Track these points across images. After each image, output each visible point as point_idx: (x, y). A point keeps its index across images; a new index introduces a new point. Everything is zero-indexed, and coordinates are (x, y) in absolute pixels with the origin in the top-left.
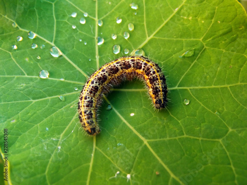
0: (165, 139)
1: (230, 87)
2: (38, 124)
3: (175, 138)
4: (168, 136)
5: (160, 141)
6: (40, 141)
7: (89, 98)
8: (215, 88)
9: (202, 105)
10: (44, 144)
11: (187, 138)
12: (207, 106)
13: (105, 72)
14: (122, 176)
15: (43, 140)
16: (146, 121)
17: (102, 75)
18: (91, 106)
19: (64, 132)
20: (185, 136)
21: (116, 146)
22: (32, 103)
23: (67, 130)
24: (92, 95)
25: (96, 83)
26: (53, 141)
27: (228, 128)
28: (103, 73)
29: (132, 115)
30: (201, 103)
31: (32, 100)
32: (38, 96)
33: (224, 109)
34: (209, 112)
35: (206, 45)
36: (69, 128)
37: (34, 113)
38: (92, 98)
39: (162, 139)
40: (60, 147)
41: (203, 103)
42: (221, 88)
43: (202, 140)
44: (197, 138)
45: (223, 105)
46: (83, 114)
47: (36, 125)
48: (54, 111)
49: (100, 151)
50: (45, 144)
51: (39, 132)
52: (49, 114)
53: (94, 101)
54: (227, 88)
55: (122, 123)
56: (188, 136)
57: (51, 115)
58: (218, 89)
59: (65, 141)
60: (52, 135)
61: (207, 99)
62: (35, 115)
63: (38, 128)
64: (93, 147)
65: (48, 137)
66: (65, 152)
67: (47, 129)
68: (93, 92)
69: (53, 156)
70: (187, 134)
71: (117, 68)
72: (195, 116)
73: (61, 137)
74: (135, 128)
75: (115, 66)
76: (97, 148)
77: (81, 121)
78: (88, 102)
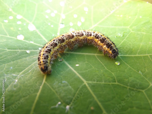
0: (101, 83)
1: (150, 56)
2: (6, 64)
3: (109, 83)
4: (103, 81)
5: (96, 84)
6: (3, 75)
7: (49, 48)
8: (139, 56)
9: (129, 67)
10: (5, 78)
11: (118, 85)
12: (133, 68)
13: (64, 37)
14: (62, 106)
15: (6, 75)
16: (87, 69)
17: (61, 38)
18: (49, 53)
19: (23, 71)
20: (117, 83)
21: (61, 83)
22: (6, 51)
23: (26, 70)
24: (52, 47)
25: (57, 41)
26: (13, 76)
27: (149, 83)
28: (62, 37)
29: (77, 65)
30: (128, 65)
31: (7, 49)
32: (12, 48)
33: (146, 70)
34: (135, 71)
35: (132, 30)
36: (28, 69)
37: (6, 57)
38: (51, 49)
39: (98, 83)
40: (17, 81)
41: (130, 66)
42: (143, 56)
43: (129, 89)
44: (126, 86)
45: (145, 67)
46: (42, 55)
47: (4, 64)
48: (20, 58)
49: (48, 84)
50: (7, 77)
51: (5, 69)
52: (16, 59)
53: (52, 51)
54: (147, 56)
55: (69, 69)
56: (119, 84)
57: (18, 60)
58: (141, 57)
59: (22, 76)
60: (14, 72)
61: (133, 63)
62: (5, 58)
63: (5, 66)
64: (42, 81)
65: (10, 73)
66: (19, 84)
67: (12, 68)
68: (53, 46)
69: (9, 86)
70: (118, 82)
71: (73, 35)
72: (125, 72)
73: (20, 74)
74: (78, 73)
75: (71, 34)
76: (46, 82)
77: (39, 60)
78: (48, 49)
